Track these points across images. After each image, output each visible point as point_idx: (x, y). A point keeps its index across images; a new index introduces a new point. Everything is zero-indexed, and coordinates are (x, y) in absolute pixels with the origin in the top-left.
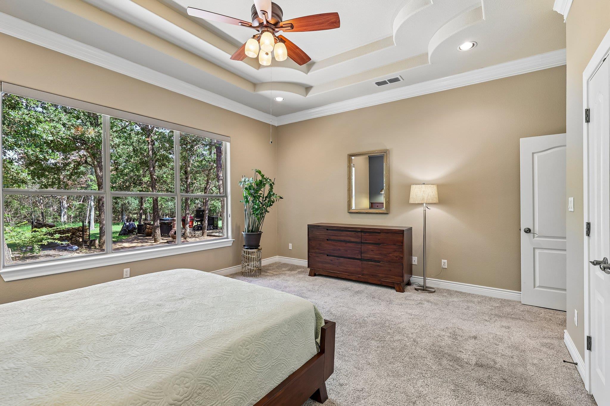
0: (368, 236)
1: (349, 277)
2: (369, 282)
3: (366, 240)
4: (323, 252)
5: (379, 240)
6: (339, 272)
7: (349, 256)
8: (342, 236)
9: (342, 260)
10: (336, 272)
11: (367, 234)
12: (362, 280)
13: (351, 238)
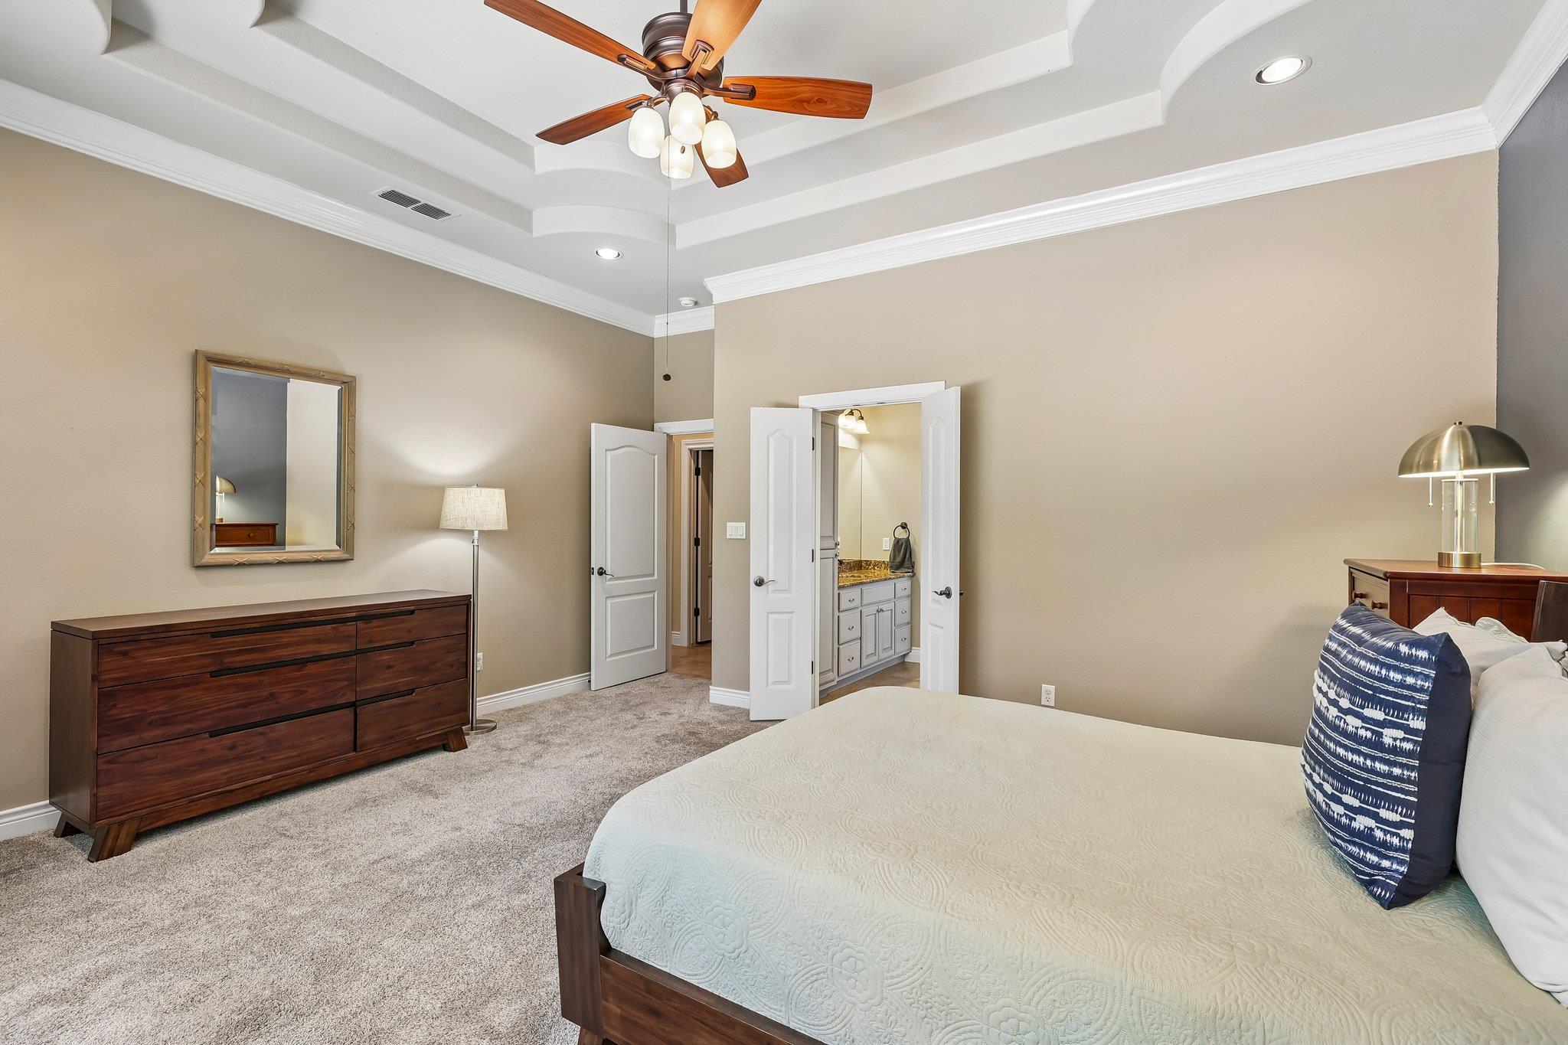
0: (377, 627)
1: (313, 776)
2: (383, 759)
3: (371, 642)
4: (188, 726)
5: (409, 631)
6: (269, 777)
7: (313, 706)
8: (286, 645)
9: (281, 728)
10: (259, 780)
11: (375, 623)
12: (363, 762)
13: (317, 646)
